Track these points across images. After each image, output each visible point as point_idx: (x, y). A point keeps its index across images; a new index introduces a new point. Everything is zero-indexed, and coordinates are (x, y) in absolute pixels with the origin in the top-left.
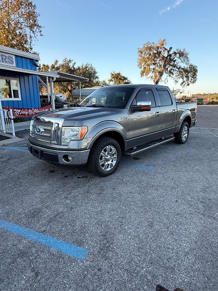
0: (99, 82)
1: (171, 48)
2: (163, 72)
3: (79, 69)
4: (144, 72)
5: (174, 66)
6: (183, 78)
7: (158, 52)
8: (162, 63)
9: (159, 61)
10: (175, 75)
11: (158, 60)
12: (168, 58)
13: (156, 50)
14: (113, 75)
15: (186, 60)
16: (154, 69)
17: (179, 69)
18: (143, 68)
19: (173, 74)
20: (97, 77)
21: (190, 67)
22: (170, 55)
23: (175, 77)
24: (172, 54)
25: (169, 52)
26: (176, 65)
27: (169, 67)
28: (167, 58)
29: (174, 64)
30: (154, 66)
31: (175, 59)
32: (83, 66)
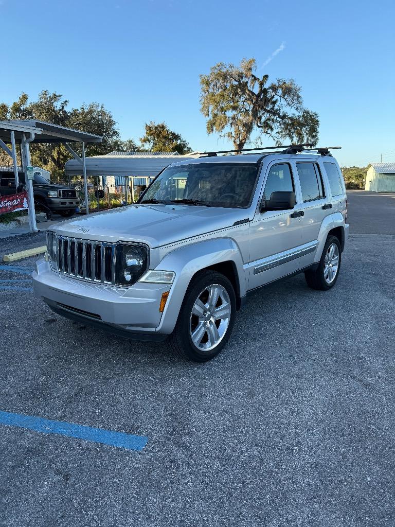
0: (119, 143)
1: (266, 77)
2: (251, 123)
3: (75, 114)
4: (214, 124)
5: (274, 113)
6: (291, 138)
7: (240, 84)
8: (249, 106)
9: (244, 102)
10: (275, 131)
11: (242, 99)
12: (262, 97)
13: (236, 81)
14: (150, 128)
15: (296, 102)
16: (234, 118)
17: (283, 118)
18: (211, 115)
19: (272, 129)
20: (116, 133)
21: (303, 116)
22: (265, 91)
23: (277, 135)
24: (269, 88)
25: (261, 84)
26: (277, 110)
27: (263, 114)
28: (258, 96)
29: (273, 109)
30: (235, 112)
31: (274, 100)
32: (84, 108)
